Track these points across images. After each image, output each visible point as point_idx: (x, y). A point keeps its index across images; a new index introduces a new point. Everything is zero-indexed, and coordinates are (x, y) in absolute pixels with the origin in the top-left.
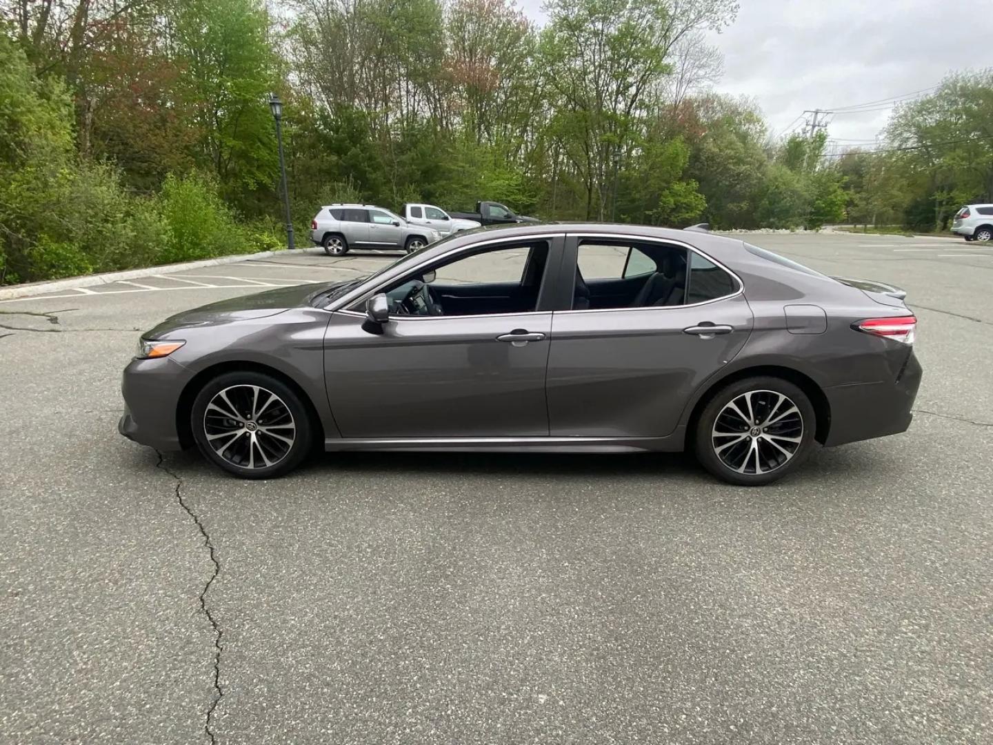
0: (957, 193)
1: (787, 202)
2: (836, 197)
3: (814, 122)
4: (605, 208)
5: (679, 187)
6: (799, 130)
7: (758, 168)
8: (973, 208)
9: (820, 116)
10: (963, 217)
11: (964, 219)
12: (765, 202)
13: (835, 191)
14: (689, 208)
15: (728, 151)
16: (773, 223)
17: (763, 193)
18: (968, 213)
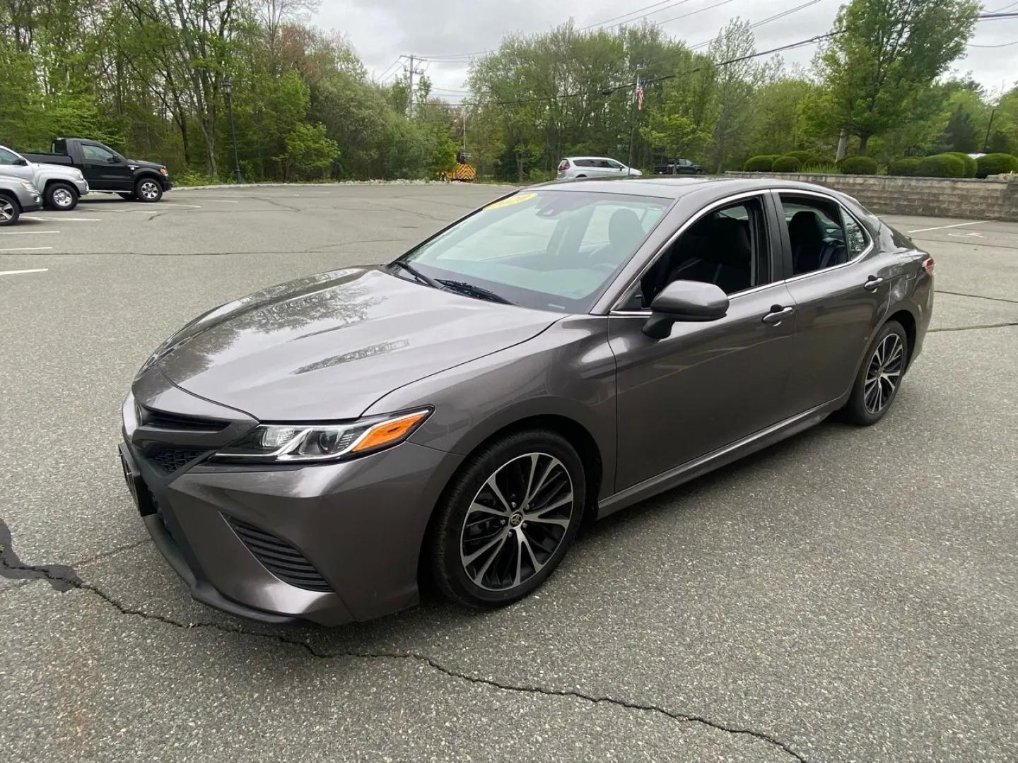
0: (533, 146)
1: (414, 152)
2: (448, 147)
3: (411, 68)
4: (215, 152)
5: (305, 129)
6: (401, 76)
7: (380, 114)
8: (571, 160)
9: (415, 62)
10: (565, 169)
11: (566, 171)
12: (394, 150)
13: (447, 142)
14: (320, 154)
15: (348, 92)
16: (406, 173)
17: (389, 140)
18: (568, 165)
